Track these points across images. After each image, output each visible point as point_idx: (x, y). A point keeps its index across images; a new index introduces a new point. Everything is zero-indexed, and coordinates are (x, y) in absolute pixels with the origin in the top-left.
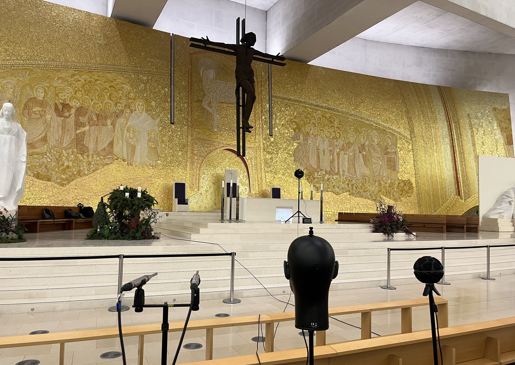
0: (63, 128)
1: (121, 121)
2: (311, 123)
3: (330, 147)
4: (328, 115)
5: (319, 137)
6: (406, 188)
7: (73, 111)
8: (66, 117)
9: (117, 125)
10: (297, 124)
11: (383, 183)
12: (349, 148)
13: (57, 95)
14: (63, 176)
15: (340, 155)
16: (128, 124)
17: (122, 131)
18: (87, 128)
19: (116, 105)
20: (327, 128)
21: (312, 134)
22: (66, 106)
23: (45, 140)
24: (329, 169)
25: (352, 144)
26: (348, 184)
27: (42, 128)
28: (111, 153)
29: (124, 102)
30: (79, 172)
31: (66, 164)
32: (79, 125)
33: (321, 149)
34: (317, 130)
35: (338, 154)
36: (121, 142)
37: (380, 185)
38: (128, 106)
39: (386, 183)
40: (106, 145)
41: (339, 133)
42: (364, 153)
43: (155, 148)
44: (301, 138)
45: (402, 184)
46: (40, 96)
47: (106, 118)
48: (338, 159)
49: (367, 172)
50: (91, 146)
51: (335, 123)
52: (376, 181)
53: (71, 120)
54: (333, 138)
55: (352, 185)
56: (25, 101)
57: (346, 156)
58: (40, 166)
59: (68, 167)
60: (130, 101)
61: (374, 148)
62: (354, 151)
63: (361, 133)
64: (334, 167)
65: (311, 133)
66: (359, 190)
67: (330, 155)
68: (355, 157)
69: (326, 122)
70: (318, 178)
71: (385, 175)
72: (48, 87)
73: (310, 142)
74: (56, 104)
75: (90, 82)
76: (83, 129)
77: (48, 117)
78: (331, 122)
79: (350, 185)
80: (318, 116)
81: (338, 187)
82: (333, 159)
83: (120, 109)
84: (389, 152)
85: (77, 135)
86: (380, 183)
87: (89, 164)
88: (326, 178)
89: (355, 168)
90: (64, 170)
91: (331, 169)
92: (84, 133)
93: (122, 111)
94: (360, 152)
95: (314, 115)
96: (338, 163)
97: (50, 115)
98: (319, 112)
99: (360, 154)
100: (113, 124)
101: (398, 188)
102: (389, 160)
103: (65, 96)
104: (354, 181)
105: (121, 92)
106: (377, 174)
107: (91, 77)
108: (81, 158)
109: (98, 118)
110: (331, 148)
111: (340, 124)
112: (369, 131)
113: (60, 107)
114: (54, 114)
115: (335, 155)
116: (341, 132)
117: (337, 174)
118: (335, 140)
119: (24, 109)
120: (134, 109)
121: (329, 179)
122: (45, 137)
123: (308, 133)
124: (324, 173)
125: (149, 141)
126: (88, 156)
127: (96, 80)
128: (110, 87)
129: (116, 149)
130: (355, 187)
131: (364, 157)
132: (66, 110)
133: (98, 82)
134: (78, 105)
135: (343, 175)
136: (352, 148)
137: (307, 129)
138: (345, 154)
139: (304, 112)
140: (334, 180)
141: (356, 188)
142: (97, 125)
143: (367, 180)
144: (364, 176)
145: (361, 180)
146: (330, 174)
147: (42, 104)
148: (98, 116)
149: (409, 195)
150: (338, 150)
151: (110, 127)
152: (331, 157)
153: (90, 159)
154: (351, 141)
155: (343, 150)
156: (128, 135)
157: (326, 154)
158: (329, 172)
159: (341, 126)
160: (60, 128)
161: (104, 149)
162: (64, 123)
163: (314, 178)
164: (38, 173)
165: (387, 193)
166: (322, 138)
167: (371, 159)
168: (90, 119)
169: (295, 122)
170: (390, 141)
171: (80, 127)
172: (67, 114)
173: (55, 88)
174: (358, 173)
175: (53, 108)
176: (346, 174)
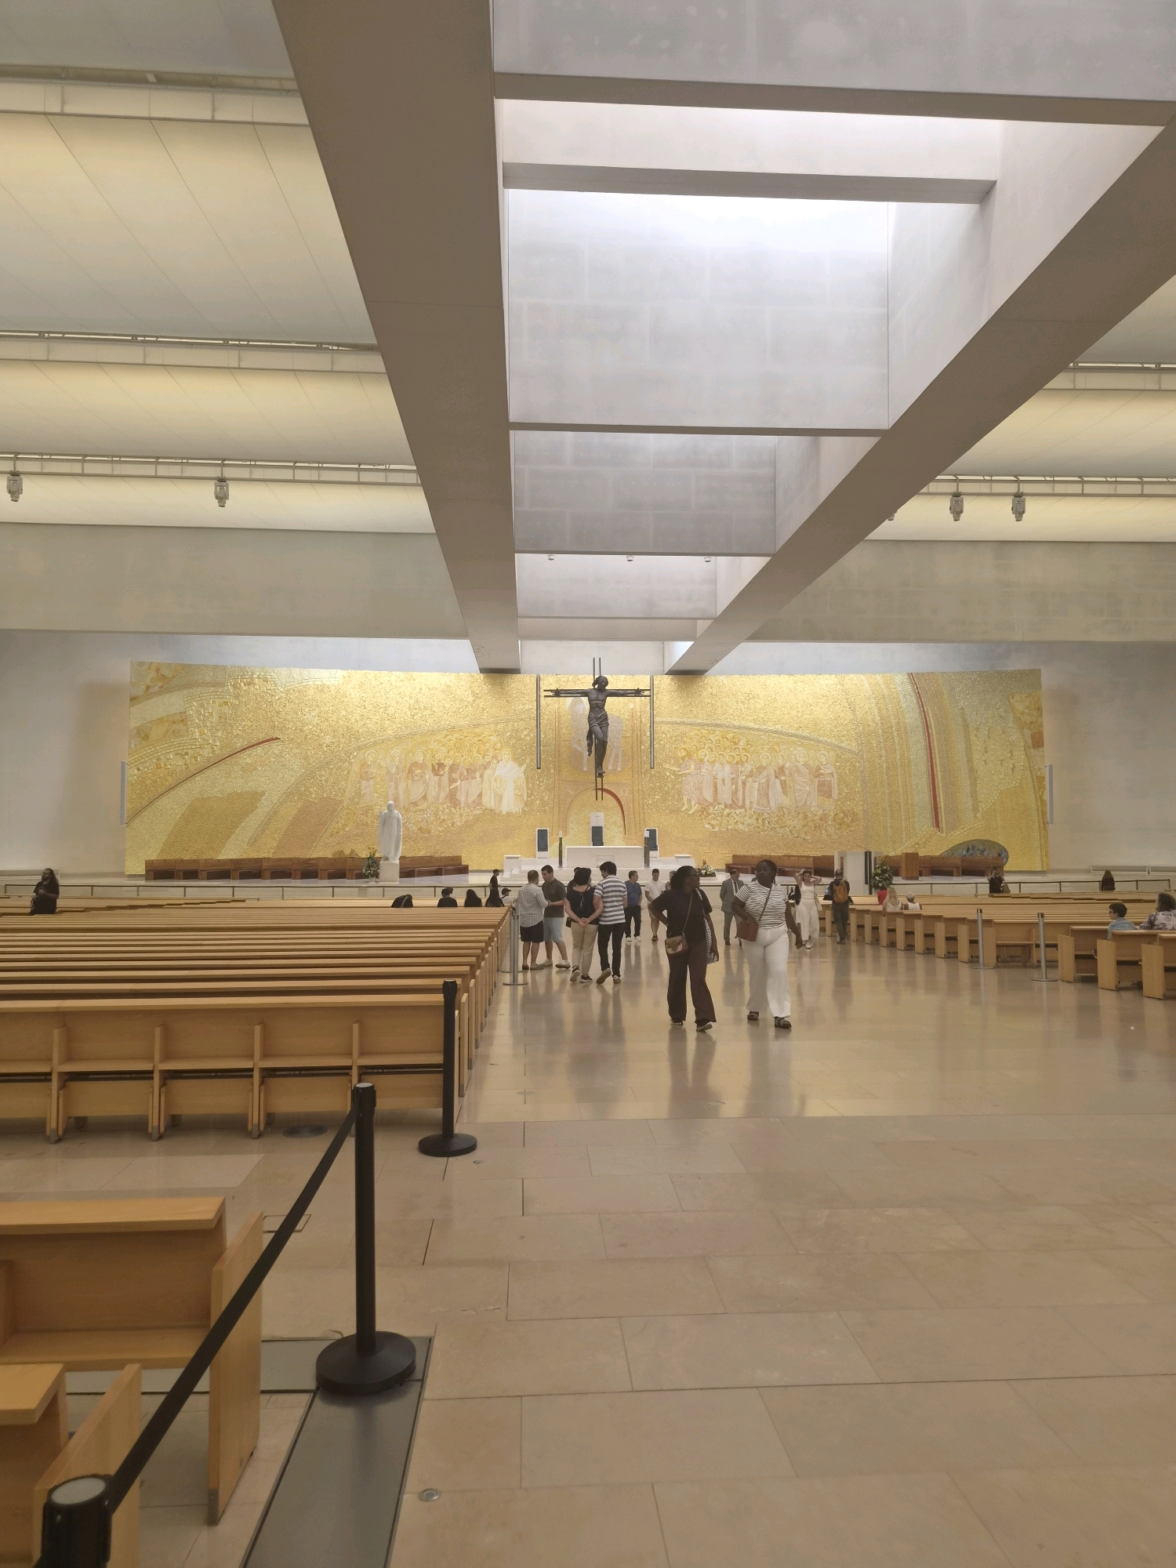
0: (439, 785)
1: (488, 772)
2: (706, 747)
3: (732, 774)
4: (730, 736)
5: (717, 764)
6: (848, 820)
7: (447, 769)
8: (442, 775)
9: (485, 776)
10: (687, 751)
11: (810, 815)
12: (760, 773)
13: (433, 757)
14: (440, 829)
15: (747, 784)
16: (495, 775)
17: (490, 782)
18: (458, 783)
19: (483, 757)
20: (728, 751)
21: (708, 761)
22: (441, 765)
23: (425, 797)
24: (730, 802)
25: (765, 768)
26: (757, 819)
27: (423, 789)
28: (480, 804)
29: (491, 753)
30: (453, 824)
31: (442, 818)
32: (452, 781)
33: (720, 777)
34: (713, 756)
35: (744, 783)
36: (489, 793)
37: (806, 817)
38: (495, 757)
39: (815, 815)
40: (475, 797)
41: (747, 756)
42: (783, 778)
43: (522, 795)
44: (693, 766)
45: (842, 815)
46: (420, 759)
47: (475, 771)
48: (744, 788)
49: (786, 801)
50: (462, 799)
51: (741, 743)
52: (799, 813)
53: (445, 778)
54: (737, 763)
55: (763, 820)
56: (408, 766)
57: (756, 785)
58: (422, 821)
59: (444, 819)
60: (497, 751)
61: (798, 771)
62: (767, 776)
63: (780, 751)
64: (737, 799)
65: (706, 760)
66: (773, 826)
67: (733, 784)
68: (768, 785)
69: (728, 744)
70: (714, 814)
71: (814, 804)
72: (426, 751)
73: (703, 770)
74: (433, 765)
75: (461, 739)
76: (455, 785)
77: (427, 777)
78: (735, 743)
79: (760, 820)
80: (716, 738)
81: (743, 824)
82: (737, 790)
83: (487, 760)
84: (822, 774)
85: (450, 790)
86: (806, 816)
87: (461, 815)
88: (725, 813)
89: (768, 798)
90: (441, 823)
91: (733, 800)
92: (456, 788)
93: (489, 763)
94: (776, 777)
95: (711, 737)
96: (744, 793)
97: (429, 775)
98: (718, 732)
99: (778, 781)
100: (482, 776)
101: (834, 820)
102: (822, 784)
103: (440, 756)
104: (766, 814)
105: (488, 744)
106: (802, 803)
107: (461, 735)
108: (454, 811)
109: (468, 772)
110: (734, 776)
111: (748, 744)
112: (792, 749)
113: (436, 767)
114: (432, 774)
115: (740, 783)
116: (748, 754)
117: (740, 807)
118: (740, 766)
119: (408, 773)
120: (500, 759)
121: (729, 815)
122: (425, 795)
123: (701, 761)
124: (723, 806)
125: (515, 789)
126: (460, 809)
127: (466, 737)
128: (478, 741)
129: (485, 800)
130: (767, 822)
131: (783, 783)
132: (440, 769)
133: (467, 738)
134: (451, 763)
135: (750, 809)
136: (765, 774)
137: (701, 754)
138: (754, 781)
139: (698, 735)
140: (737, 815)
141: (769, 823)
142: (467, 779)
143: (786, 813)
144: (781, 808)
145: (777, 813)
146: (731, 807)
147: (422, 766)
148: (468, 770)
149: (852, 829)
150: (744, 777)
151: (479, 779)
152: (734, 786)
153: (462, 811)
154: (764, 765)
155: (751, 776)
156: (495, 785)
157: (726, 783)
158: (731, 805)
159: (749, 746)
160: (437, 786)
161: (474, 801)
162: (440, 780)
163: (709, 814)
164: (421, 827)
165: (816, 828)
166: (722, 765)
167: (794, 785)
168: (461, 774)
169: (685, 749)
170: (824, 759)
171: (452, 782)
172: (442, 773)
173: (432, 750)
174: (772, 804)
175: (431, 768)
176: (755, 806)
